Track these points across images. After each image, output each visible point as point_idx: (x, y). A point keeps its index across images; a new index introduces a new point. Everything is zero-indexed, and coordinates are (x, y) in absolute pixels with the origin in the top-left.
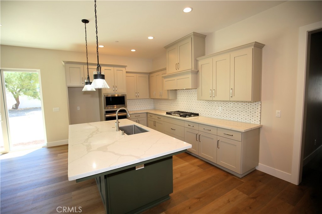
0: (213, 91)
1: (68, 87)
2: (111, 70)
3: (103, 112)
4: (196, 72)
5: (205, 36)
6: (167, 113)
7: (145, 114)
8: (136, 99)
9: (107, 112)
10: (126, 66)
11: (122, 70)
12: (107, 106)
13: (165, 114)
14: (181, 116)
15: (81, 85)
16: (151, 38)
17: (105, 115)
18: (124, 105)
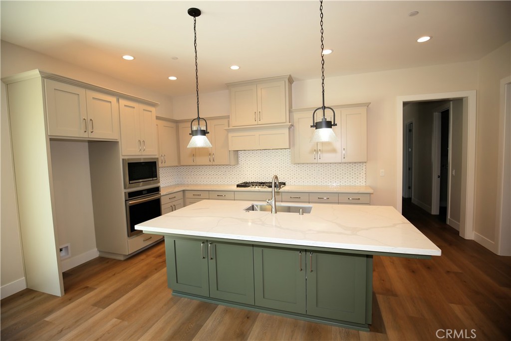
0: (319, 153)
1: (51, 140)
2: (134, 108)
3: (124, 194)
6: (238, 186)
7: (182, 192)
9: (131, 195)
11: (151, 111)
12: (131, 182)
15: (81, 136)
16: (235, 68)
17: (126, 201)
18: (156, 178)
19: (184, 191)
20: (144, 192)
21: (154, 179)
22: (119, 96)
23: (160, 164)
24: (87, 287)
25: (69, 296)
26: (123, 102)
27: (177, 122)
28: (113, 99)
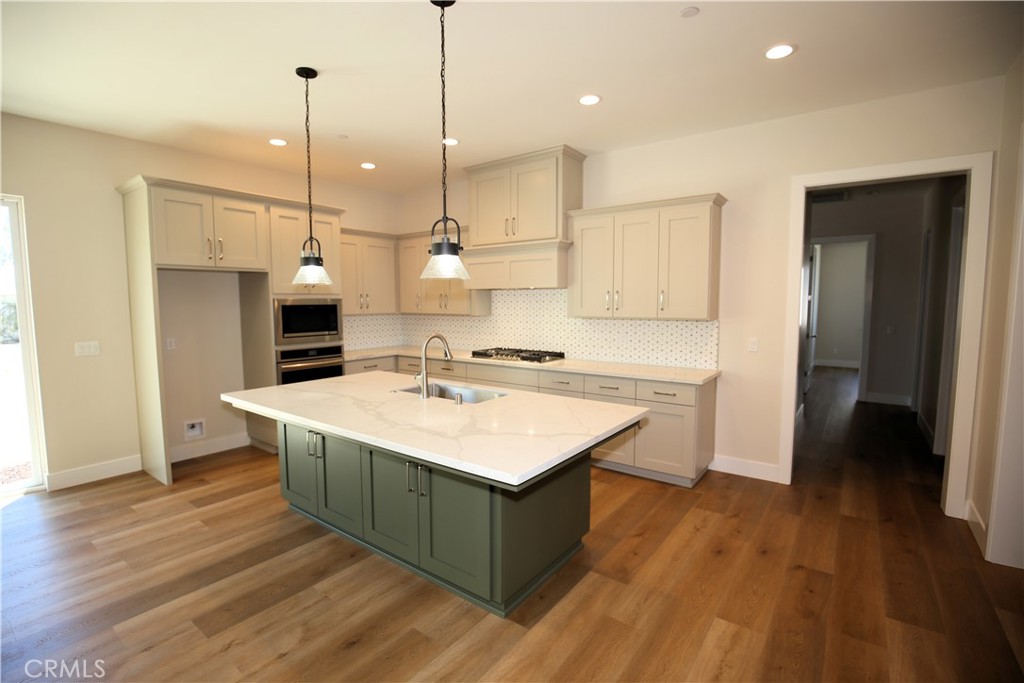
0: (616, 297)
1: (158, 269)
2: (297, 219)
3: (274, 352)
4: (567, 247)
5: (585, 157)
6: (475, 354)
7: (392, 360)
8: (360, 315)
9: (286, 355)
10: (343, 211)
11: (331, 224)
12: (286, 335)
13: (468, 357)
14: (524, 359)
15: (204, 264)
16: (450, 142)
17: (278, 363)
18: (335, 332)
19: (397, 357)
20: (311, 353)
21: (331, 333)
22: (269, 202)
23: (345, 310)
24: (203, 480)
25: (176, 486)
26: (276, 211)
27: (398, 239)
28: (260, 208)
